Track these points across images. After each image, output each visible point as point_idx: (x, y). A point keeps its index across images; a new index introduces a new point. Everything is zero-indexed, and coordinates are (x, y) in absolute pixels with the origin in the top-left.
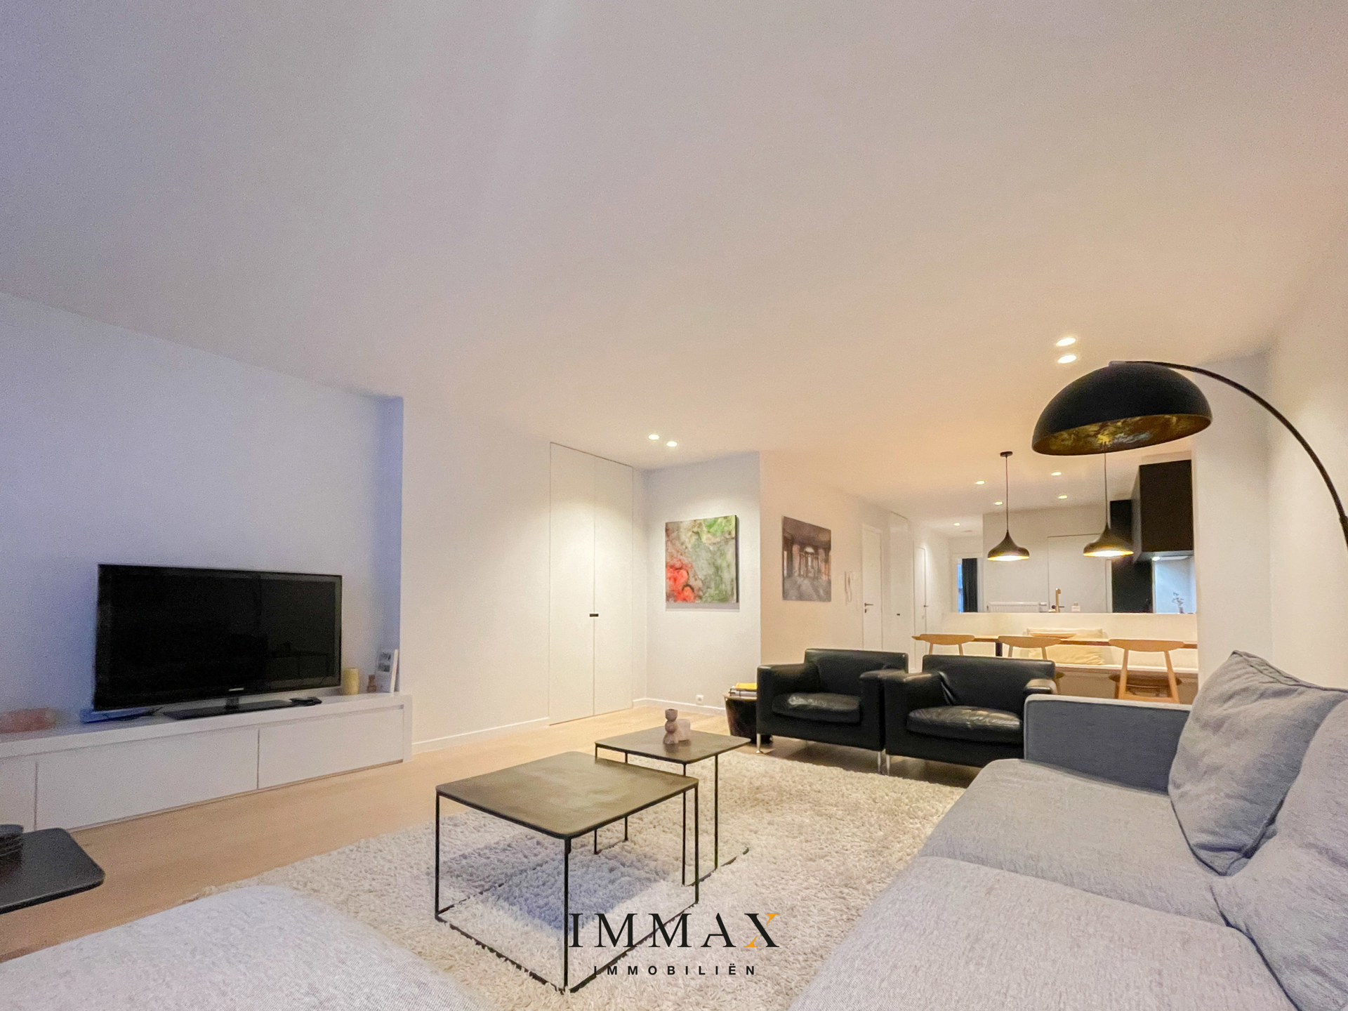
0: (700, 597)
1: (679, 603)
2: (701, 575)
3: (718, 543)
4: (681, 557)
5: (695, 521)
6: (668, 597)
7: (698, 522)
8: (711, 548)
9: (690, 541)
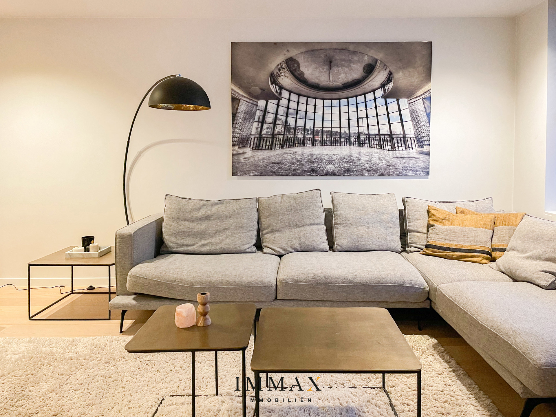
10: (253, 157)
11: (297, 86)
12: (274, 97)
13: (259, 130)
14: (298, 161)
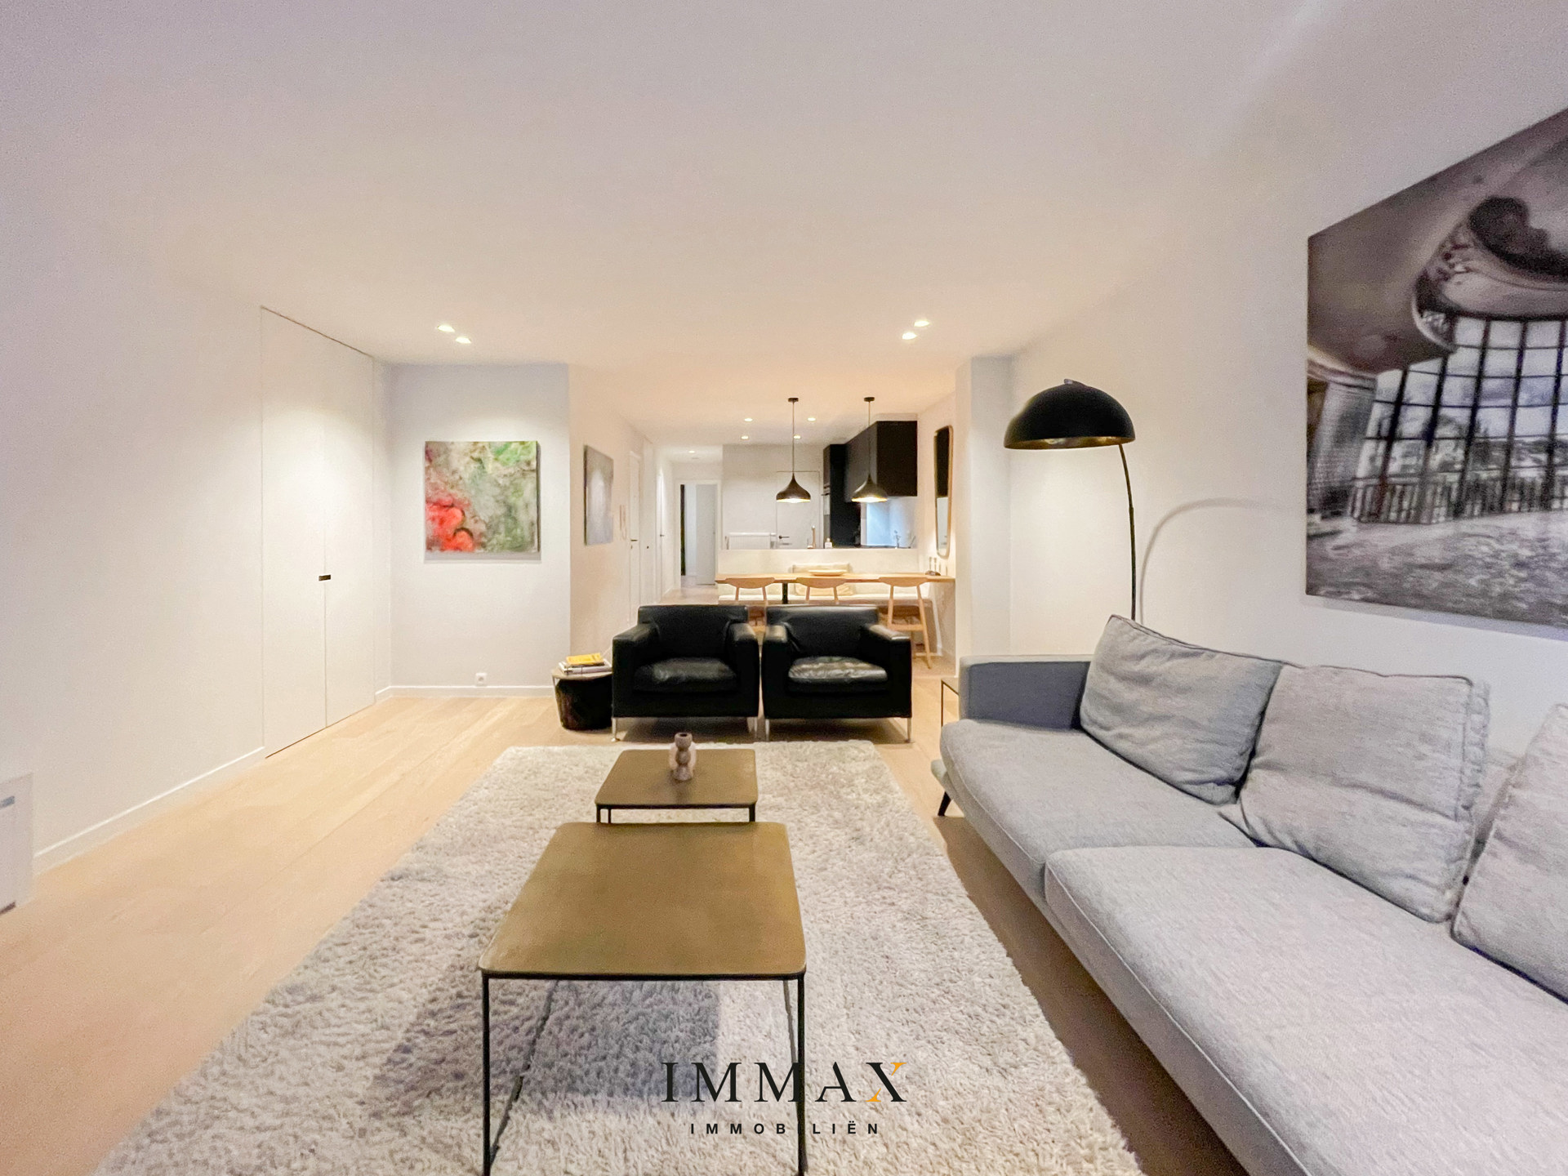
0: (483, 545)
1: (449, 553)
2: (484, 515)
3: (511, 475)
4: (452, 491)
5: (475, 443)
6: (430, 545)
7: (480, 445)
8: (501, 481)
9: (466, 470)
10: (1359, 545)
11: (1516, 291)
13: (1379, 462)
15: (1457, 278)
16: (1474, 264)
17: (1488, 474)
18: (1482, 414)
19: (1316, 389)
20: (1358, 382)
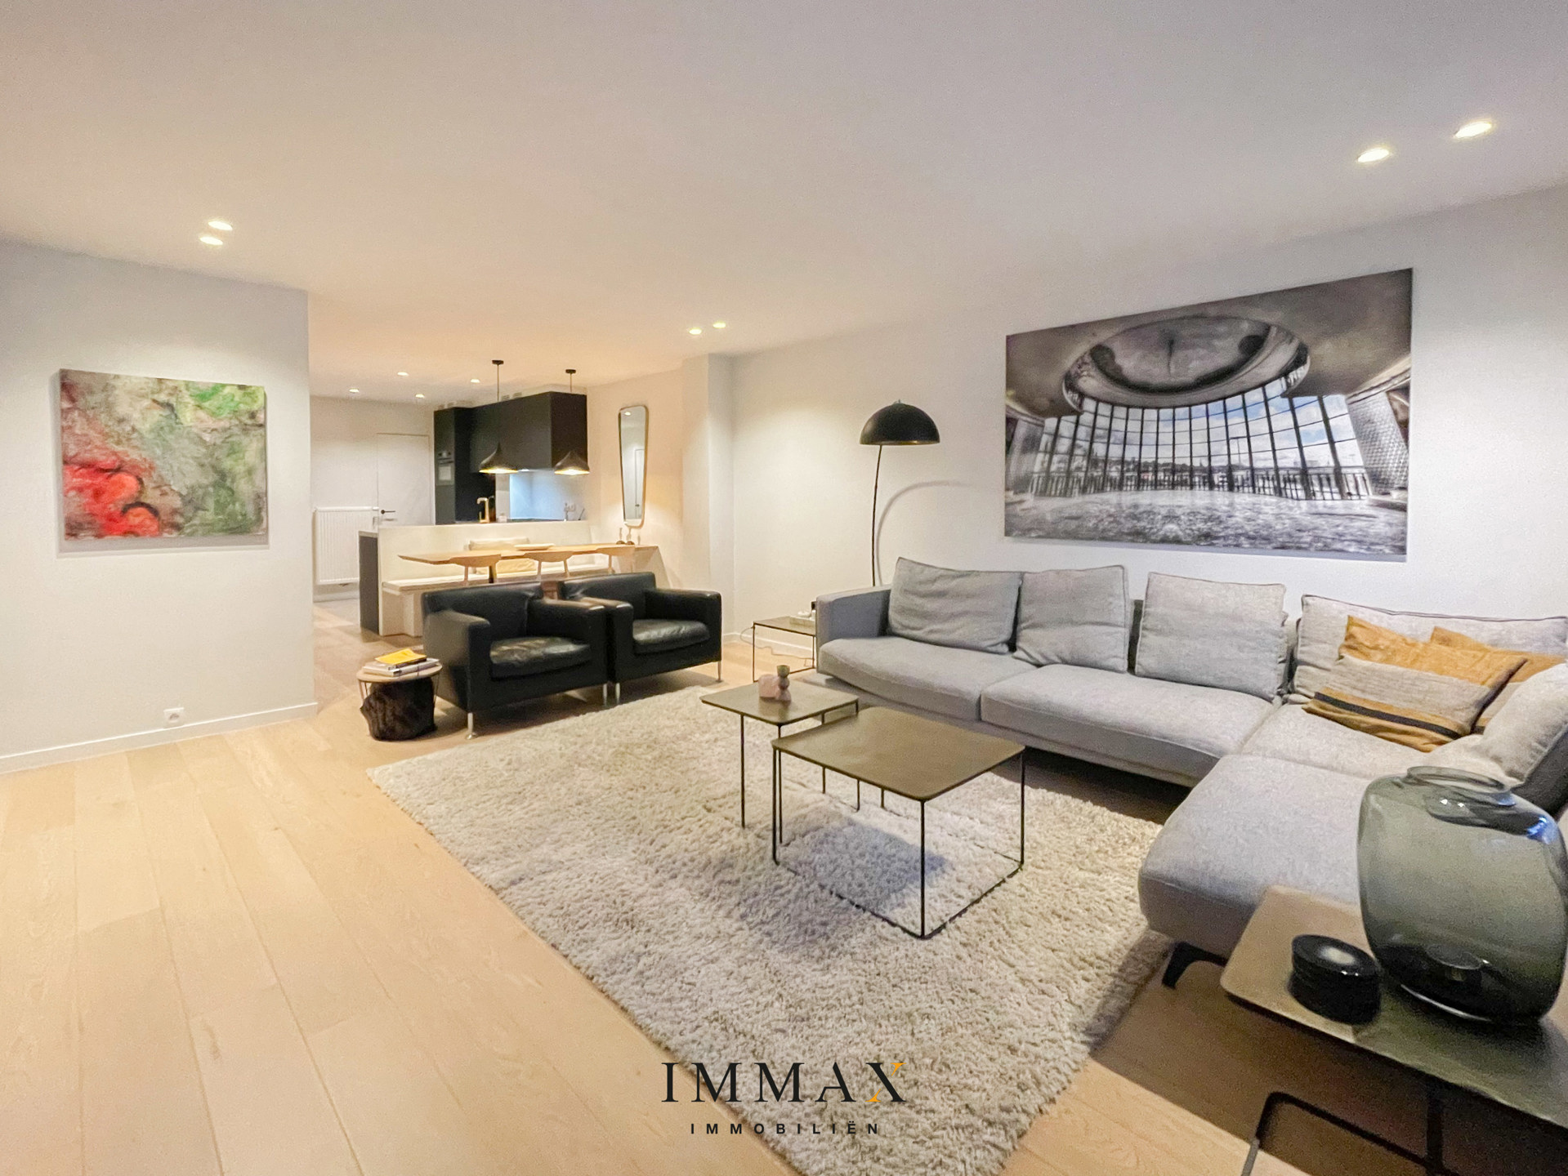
0: (178, 527)
1: (118, 540)
2: (178, 485)
3: (225, 430)
4: (119, 449)
5: (160, 380)
6: (73, 529)
7: (171, 384)
8: (207, 437)
9: (144, 419)
10: (1035, 508)
11: (1110, 391)
12: (1072, 412)
13: (1046, 465)
14: (1110, 516)
15: (1084, 378)
16: (1092, 373)
17: (1097, 473)
18: (1095, 445)
19: (1011, 422)
20: (1035, 421)
